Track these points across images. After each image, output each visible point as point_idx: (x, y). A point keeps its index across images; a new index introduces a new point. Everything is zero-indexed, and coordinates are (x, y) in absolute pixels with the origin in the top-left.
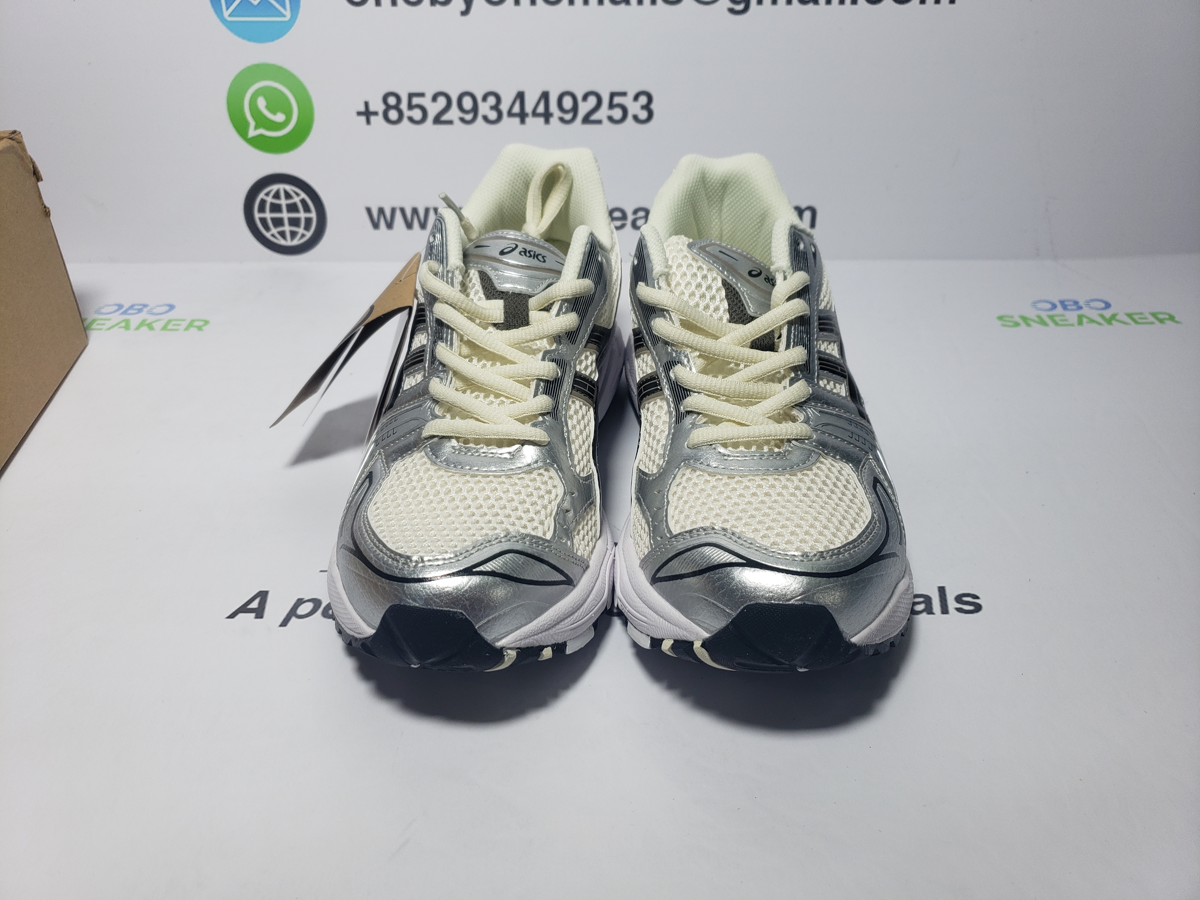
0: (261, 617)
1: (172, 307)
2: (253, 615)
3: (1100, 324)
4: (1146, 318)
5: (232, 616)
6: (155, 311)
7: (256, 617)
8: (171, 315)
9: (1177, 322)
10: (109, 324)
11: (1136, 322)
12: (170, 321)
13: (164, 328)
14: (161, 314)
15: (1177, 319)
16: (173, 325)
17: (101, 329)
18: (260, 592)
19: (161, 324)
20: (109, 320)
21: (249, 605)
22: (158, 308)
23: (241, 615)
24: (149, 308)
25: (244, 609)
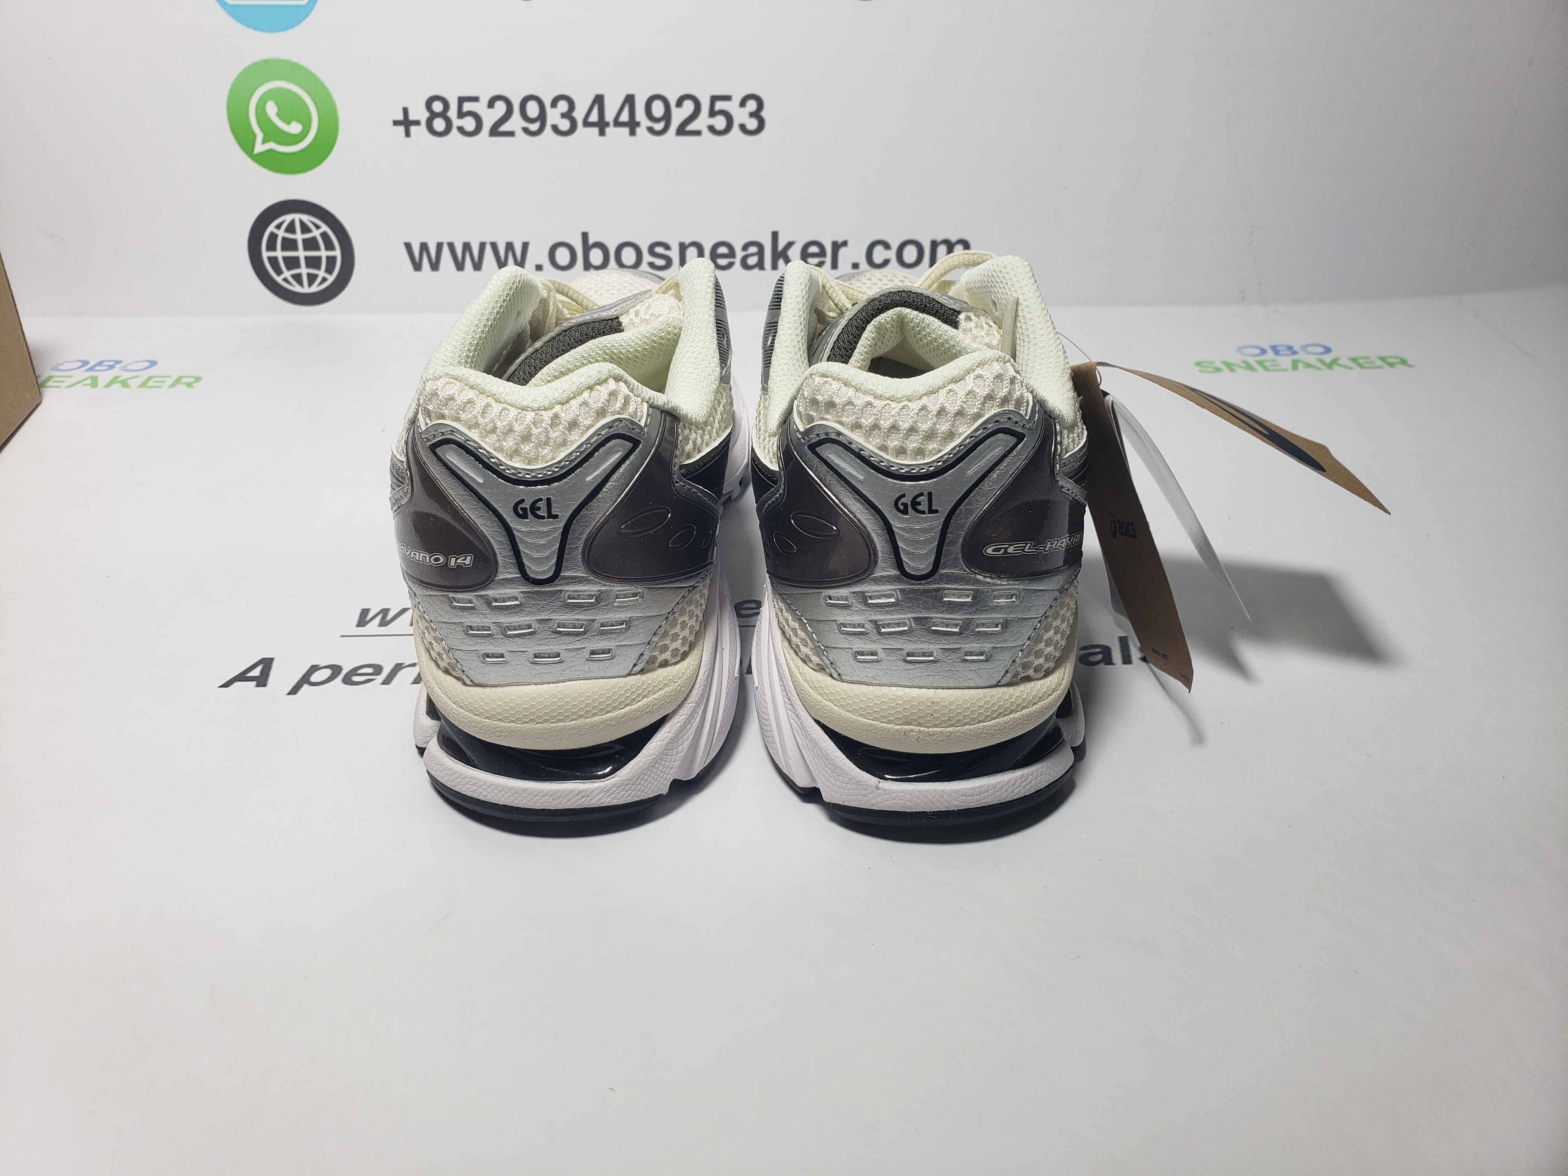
0: (265, 685)
1: (153, 363)
2: (254, 683)
3: (1318, 369)
4: (1372, 362)
5: (226, 685)
6: (130, 367)
7: (257, 686)
8: (152, 371)
9: (1410, 366)
10: (69, 381)
11: (1361, 366)
12: (150, 378)
13: (143, 385)
14: (139, 370)
15: (1410, 362)
16: (155, 382)
17: (59, 387)
18: (263, 659)
19: (140, 381)
20: (70, 377)
21: (248, 673)
22: (136, 364)
23: (237, 684)
24: (122, 364)
25: (242, 677)
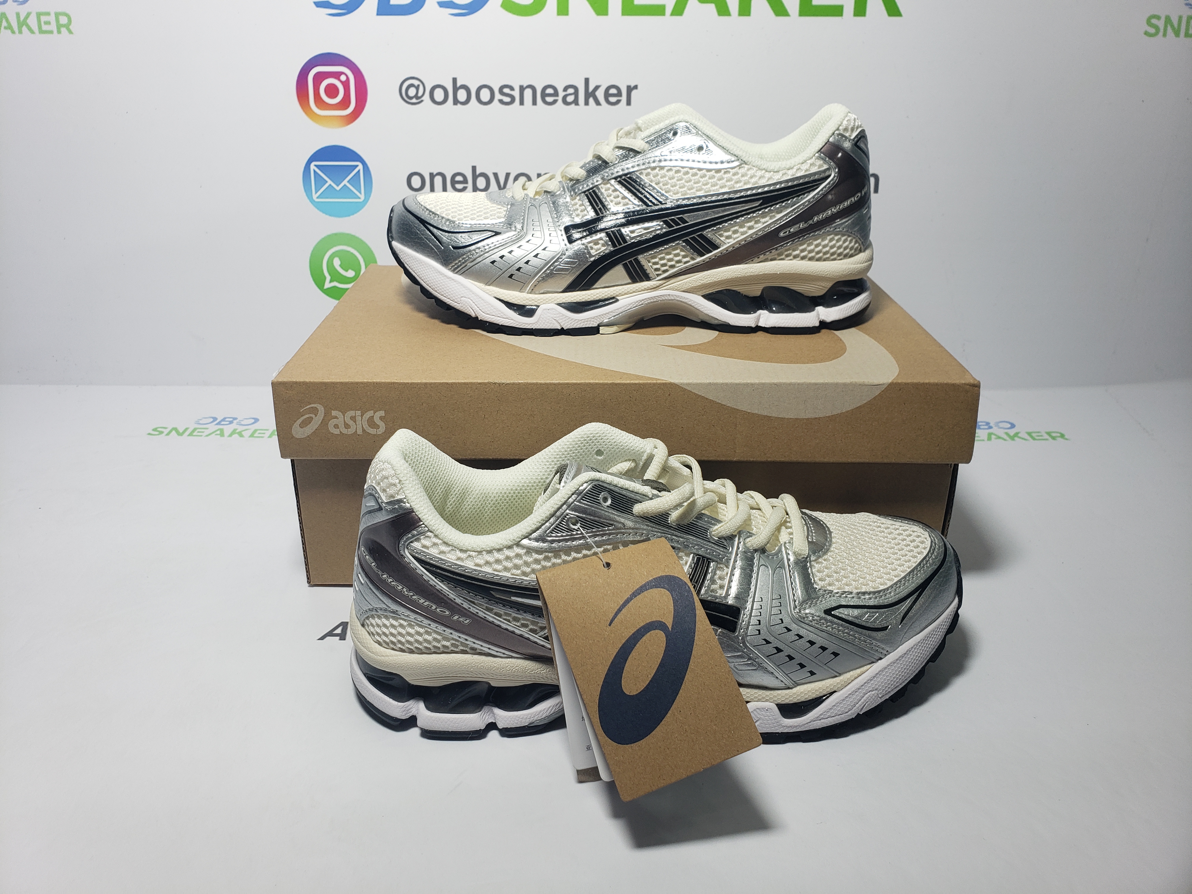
0: (344, 639)
2: (338, 638)
5: (322, 639)
7: (340, 639)
18: (342, 622)
21: (334, 631)
23: (328, 638)
25: (330, 634)
